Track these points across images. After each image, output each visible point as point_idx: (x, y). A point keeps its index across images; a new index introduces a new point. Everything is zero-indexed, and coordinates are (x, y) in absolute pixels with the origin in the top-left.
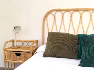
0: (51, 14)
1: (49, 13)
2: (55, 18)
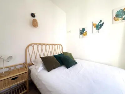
0: (31, 46)
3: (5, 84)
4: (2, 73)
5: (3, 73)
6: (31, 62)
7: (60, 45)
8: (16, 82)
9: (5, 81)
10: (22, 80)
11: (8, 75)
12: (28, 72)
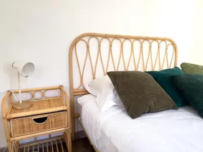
0: (81, 41)
1: (79, 39)
2: (88, 47)
3: (23, 127)
4: (19, 102)
5: (21, 102)
6: (82, 88)
7: (168, 42)
8: (45, 128)
9: (22, 121)
10: (57, 126)
11: (28, 109)
12: (69, 111)
